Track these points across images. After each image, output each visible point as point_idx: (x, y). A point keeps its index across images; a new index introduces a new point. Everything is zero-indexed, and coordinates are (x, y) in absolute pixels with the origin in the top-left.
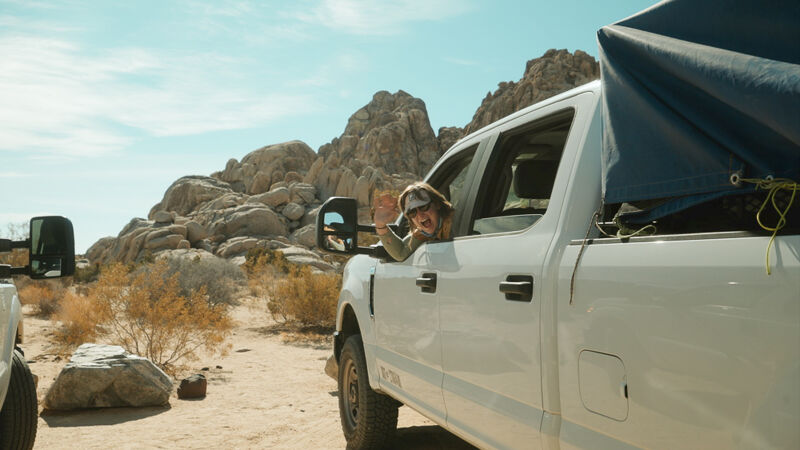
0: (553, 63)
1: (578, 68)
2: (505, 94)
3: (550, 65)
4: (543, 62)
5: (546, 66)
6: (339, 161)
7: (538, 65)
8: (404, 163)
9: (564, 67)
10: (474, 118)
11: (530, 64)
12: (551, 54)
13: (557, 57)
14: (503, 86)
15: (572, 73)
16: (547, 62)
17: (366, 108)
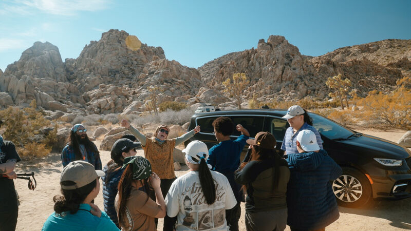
0: (112, 34)
1: (122, 37)
2: (93, 46)
3: (111, 35)
4: (108, 34)
5: (109, 35)
6: (10, 72)
7: (106, 35)
8: (47, 73)
9: (117, 36)
10: (80, 55)
11: (103, 34)
12: (112, 31)
13: (114, 32)
14: (92, 42)
15: (120, 39)
16: (110, 34)
17: (30, 48)
